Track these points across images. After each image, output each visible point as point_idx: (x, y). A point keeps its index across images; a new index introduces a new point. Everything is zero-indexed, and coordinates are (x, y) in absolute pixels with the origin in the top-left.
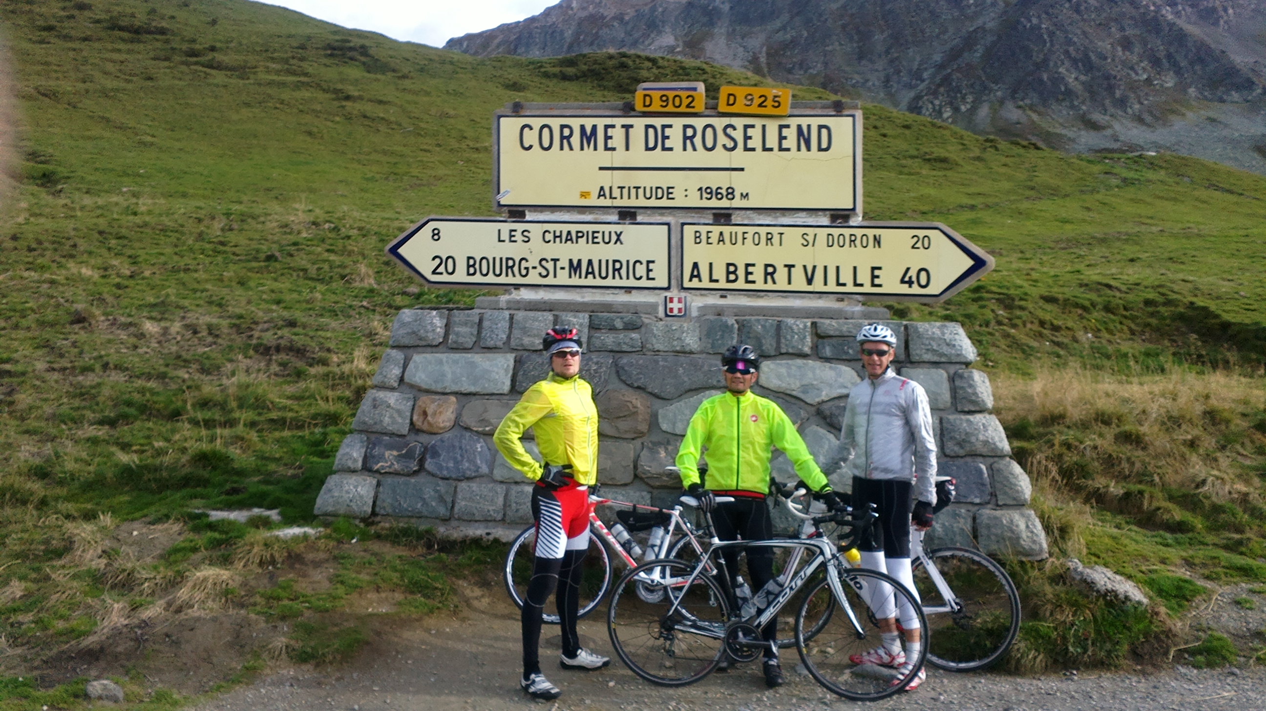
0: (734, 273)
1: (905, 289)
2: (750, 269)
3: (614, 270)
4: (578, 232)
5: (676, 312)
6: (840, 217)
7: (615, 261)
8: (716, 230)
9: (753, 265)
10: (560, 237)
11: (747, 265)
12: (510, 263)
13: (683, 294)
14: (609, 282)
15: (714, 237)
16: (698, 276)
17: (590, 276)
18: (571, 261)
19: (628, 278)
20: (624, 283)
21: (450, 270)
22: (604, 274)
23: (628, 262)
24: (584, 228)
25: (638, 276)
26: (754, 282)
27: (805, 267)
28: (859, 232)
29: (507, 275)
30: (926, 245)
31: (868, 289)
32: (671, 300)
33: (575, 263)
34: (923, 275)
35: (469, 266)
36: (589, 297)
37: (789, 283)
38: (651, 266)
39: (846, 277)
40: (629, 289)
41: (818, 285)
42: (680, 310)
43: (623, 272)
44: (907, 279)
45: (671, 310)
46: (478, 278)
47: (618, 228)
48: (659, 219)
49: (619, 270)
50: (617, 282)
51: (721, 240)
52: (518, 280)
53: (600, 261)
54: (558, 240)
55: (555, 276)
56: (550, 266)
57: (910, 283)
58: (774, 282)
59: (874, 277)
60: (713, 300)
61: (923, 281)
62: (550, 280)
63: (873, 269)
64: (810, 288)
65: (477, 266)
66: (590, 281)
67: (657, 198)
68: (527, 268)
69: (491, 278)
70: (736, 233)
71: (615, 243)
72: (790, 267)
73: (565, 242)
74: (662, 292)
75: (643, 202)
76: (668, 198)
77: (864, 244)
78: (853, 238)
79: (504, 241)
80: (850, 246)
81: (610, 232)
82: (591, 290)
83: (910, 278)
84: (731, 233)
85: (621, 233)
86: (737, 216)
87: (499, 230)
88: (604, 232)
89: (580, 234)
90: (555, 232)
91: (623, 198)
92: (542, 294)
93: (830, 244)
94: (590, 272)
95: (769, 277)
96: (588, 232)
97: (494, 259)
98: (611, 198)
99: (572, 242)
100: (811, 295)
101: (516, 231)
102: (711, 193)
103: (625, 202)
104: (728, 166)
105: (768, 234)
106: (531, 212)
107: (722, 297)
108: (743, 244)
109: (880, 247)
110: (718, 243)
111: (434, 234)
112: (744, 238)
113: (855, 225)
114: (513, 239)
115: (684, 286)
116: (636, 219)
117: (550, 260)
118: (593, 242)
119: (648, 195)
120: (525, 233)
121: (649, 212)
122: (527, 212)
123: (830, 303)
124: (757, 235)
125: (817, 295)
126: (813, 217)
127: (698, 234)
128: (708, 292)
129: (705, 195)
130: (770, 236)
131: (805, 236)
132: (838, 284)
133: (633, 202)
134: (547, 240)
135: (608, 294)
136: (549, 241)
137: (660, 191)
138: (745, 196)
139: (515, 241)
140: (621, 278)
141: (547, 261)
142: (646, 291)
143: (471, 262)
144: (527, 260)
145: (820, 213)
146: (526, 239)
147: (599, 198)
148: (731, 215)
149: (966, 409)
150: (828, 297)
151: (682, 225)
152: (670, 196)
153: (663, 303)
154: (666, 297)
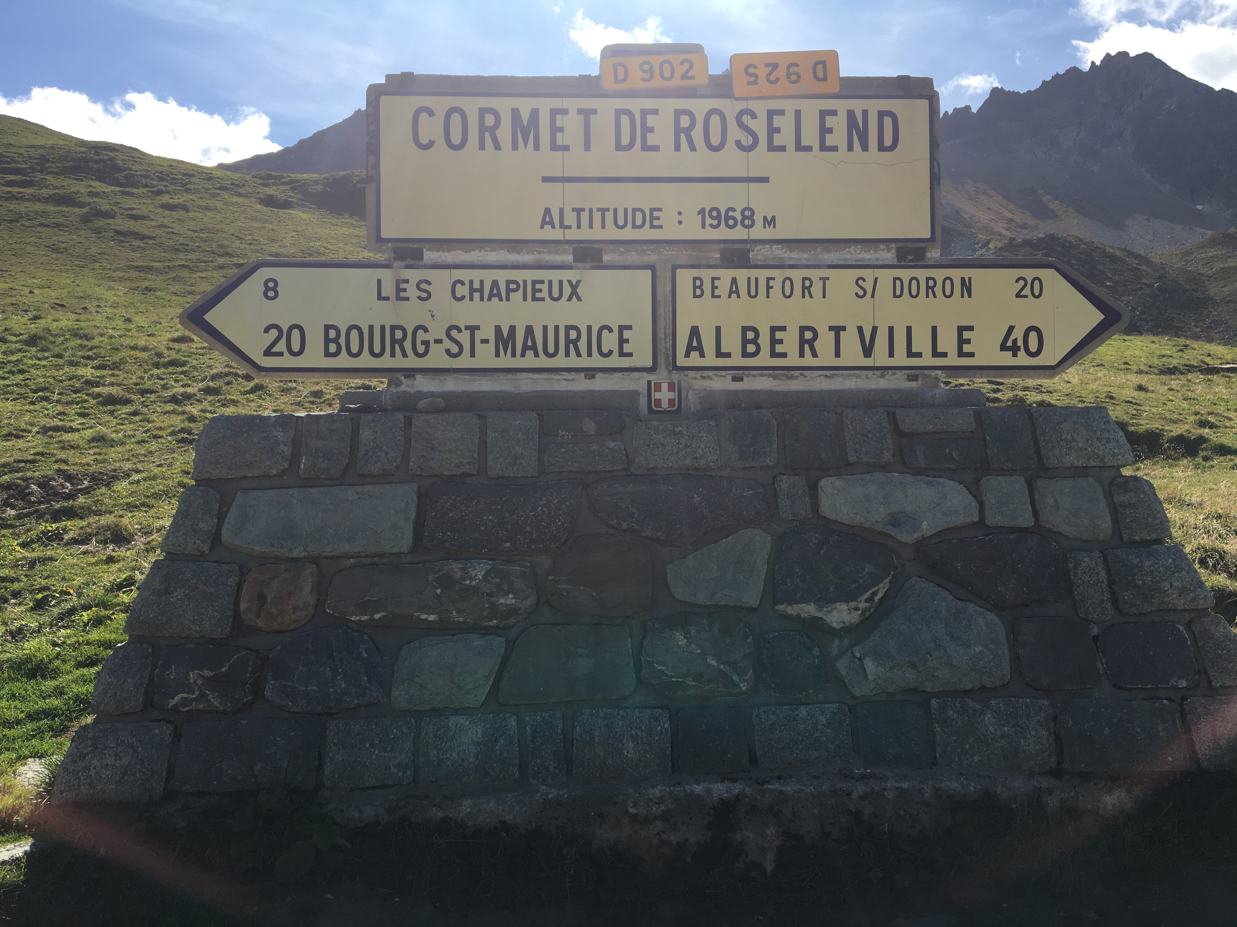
0: (754, 341)
1: (1007, 359)
2: (779, 335)
3: (568, 341)
4: (508, 282)
5: (665, 405)
6: (911, 251)
7: (568, 328)
8: (726, 275)
9: (783, 329)
10: (481, 290)
11: (774, 330)
12: (399, 334)
13: (676, 377)
14: (560, 361)
15: (724, 287)
16: (700, 349)
17: (530, 353)
18: (498, 329)
19: (590, 354)
20: (585, 362)
21: (296, 347)
22: (551, 350)
23: (589, 328)
24: (519, 275)
25: (605, 350)
26: (784, 355)
27: (860, 329)
28: (939, 274)
29: (393, 355)
30: (1037, 293)
31: (953, 360)
32: (658, 388)
33: (505, 333)
34: (1033, 336)
35: (327, 341)
37: (838, 354)
38: (626, 334)
39: (922, 343)
40: (590, 373)
41: (880, 357)
42: (671, 402)
43: (583, 345)
44: (1010, 344)
45: (658, 402)
46: (344, 361)
47: (573, 275)
48: (634, 257)
49: (575, 342)
50: (573, 362)
51: (734, 290)
52: (412, 362)
53: (545, 328)
54: (477, 295)
55: (473, 355)
56: (464, 338)
57: (1015, 350)
58: (815, 355)
59: (962, 342)
60: (723, 384)
61: (1033, 348)
62: (465, 361)
63: (961, 329)
64: (868, 362)
65: (342, 341)
66: (530, 361)
67: (634, 226)
68: (426, 343)
69: (366, 361)
70: (757, 279)
71: (570, 299)
72: (838, 330)
73: (489, 299)
74: (644, 374)
75: (612, 233)
76: (652, 226)
77: (948, 293)
78: (931, 283)
79: (387, 299)
80: (927, 296)
81: (561, 282)
82: (530, 375)
83: (1015, 342)
84: (749, 279)
85: (578, 282)
86: (757, 254)
87: (379, 282)
88: (550, 282)
89: (513, 286)
90: (471, 282)
91: (579, 227)
92: (451, 385)
93: (898, 293)
94: (530, 346)
95: (807, 347)
96: (525, 282)
97: (371, 328)
98: (562, 226)
99: (501, 299)
100: (870, 373)
101: (407, 281)
102: (718, 218)
103: (584, 234)
104: (745, 175)
105: (804, 279)
106: (431, 250)
107: (735, 379)
108: (768, 297)
109: (970, 296)
110: (730, 297)
111: (267, 289)
112: (769, 288)
113: (932, 263)
114: (402, 294)
115: (678, 364)
116: (601, 260)
117: (463, 329)
118: (534, 299)
119: (621, 222)
120: (424, 286)
121: (621, 249)
122: (424, 250)
123: (899, 382)
124: (788, 283)
125: (879, 373)
126: (872, 252)
127: (698, 283)
128: (715, 372)
129: (709, 221)
130: (807, 283)
131: (860, 282)
132: (910, 354)
133: (597, 234)
134: (458, 295)
135: (558, 380)
136: (463, 298)
137: (639, 215)
138: (769, 222)
139: (407, 299)
140: (579, 354)
141: (459, 330)
142: (619, 375)
143: (332, 334)
144: (426, 330)
145: (882, 247)
146: (425, 295)
147: (542, 227)
148: (748, 251)
149: (1137, 538)
150: (895, 374)
151: (675, 268)
152: (656, 223)
153: (646, 392)
154: (649, 383)
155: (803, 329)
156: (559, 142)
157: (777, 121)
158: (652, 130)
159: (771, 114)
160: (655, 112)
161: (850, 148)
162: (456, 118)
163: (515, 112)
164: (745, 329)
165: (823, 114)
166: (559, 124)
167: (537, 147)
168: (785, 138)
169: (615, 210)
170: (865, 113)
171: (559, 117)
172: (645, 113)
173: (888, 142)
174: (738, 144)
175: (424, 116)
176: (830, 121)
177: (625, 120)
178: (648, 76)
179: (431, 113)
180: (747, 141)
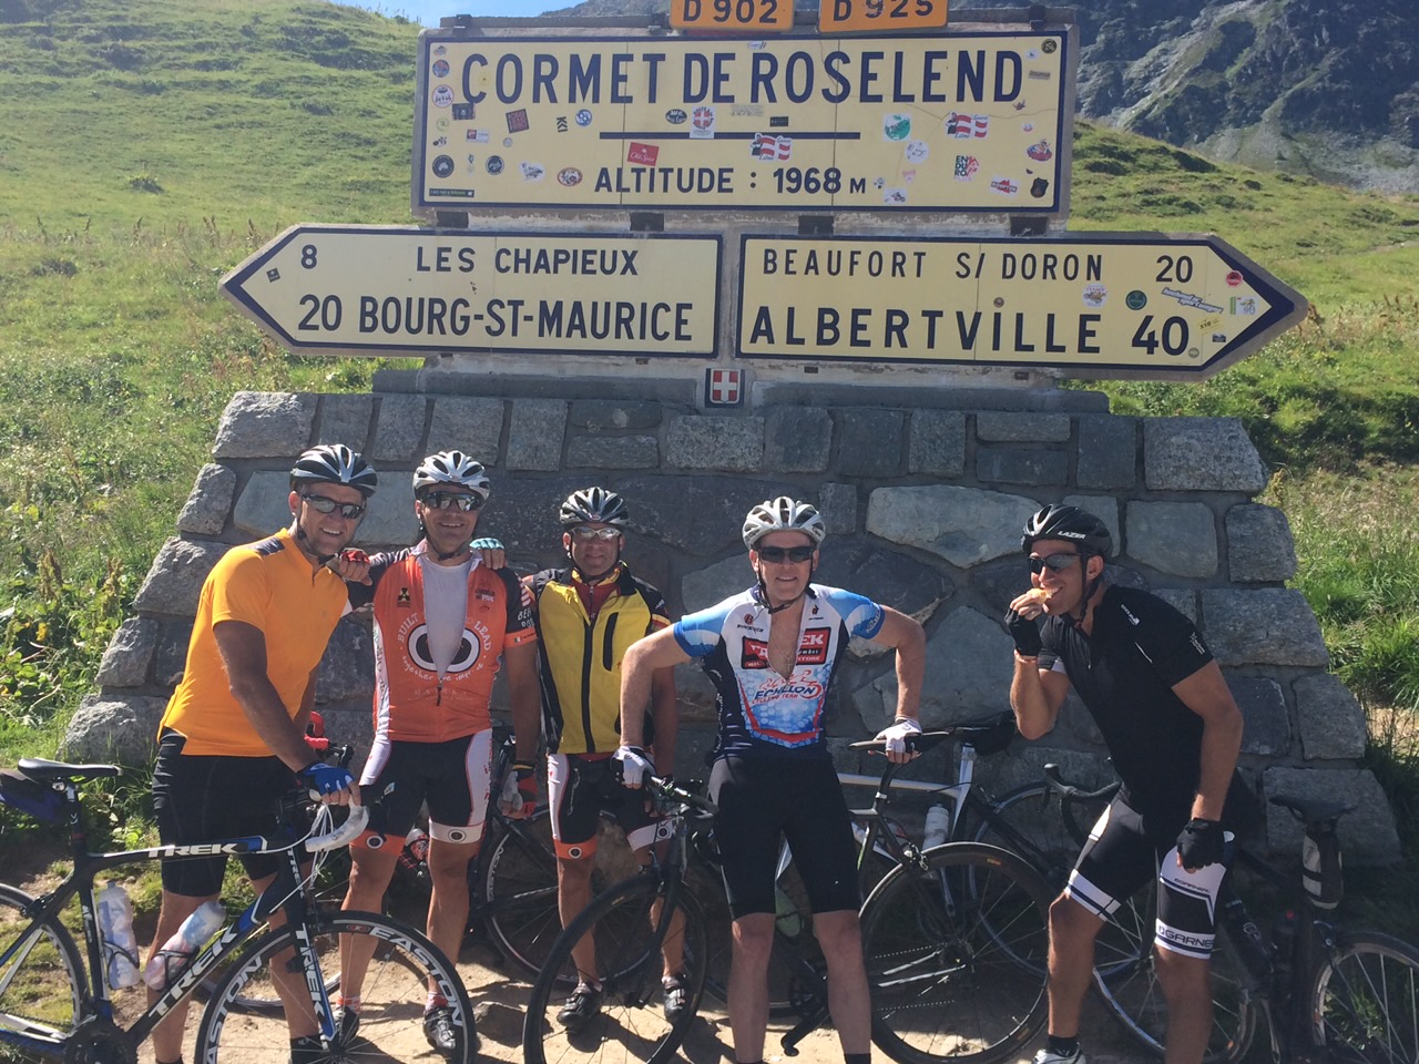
0: (833, 326)
1: (1140, 356)
2: (862, 319)
3: (619, 320)
4: (557, 252)
5: (725, 397)
6: (1027, 225)
7: (620, 306)
8: (803, 247)
9: (868, 312)
10: (527, 261)
11: (856, 313)
12: (437, 309)
13: (739, 364)
14: (611, 343)
15: (800, 261)
16: (769, 334)
17: (577, 333)
18: (543, 305)
19: (643, 336)
20: (637, 345)
21: (331, 321)
22: (600, 329)
23: (644, 306)
24: (570, 245)
25: (660, 332)
26: (867, 343)
27: (960, 315)
28: (1061, 251)
29: (430, 331)
30: (1184, 276)
31: (1072, 355)
32: (718, 376)
33: (551, 309)
34: (1176, 329)
35: (364, 314)
36: (573, 369)
37: (931, 344)
38: (685, 314)
39: (1035, 334)
40: (643, 357)
41: (983, 349)
42: (732, 394)
43: (635, 325)
44: (1145, 337)
45: (718, 394)
46: (379, 336)
47: (628, 245)
48: (699, 225)
49: (627, 322)
50: (624, 344)
51: (812, 266)
52: (451, 339)
53: (595, 305)
54: (522, 266)
55: (515, 333)
56: (506, 314)
57: (1151, 345)
58: (903, 344)
59: (1084, 333)
60: (793, 375)
61: (1175, 342)
62: (505, 340)
63: (1084, 319)
64: (967, 355)
65: (379, 315)
66: (576, 341)
67: (701, 190)
68: (466, 319)
69: (402, 337)
70: (839, 253)
71: (624, 272)
72: (932, 316)
73: (536, 271)
74: (703, 361)
75: (675, 197)
76: (721, 190)
77: (1071, 274)
78: (1050, 262)
79: (428, 269)
80: (1045, 277)
81: (615, 253)
82: (576, 357)
83: (1152, 334)
84: (830, 252)
85: (634, 253)
86: (842, 222)
87: (420, 249)
88: (603, 253)
89: (562, 257)
90: (517, 251)
91: (638, 189)
92: (491, 366)
93: (1009, 273)
94: (577, 326)
95: (894, 334)
96: (575, 252)
97: (409, 301)
98: (619, 188)
99: (548, 271)
100: (970, 368)
101: (449, 250)
102: (798, 180)
103: (644, 198)
104: (831, 130)
105: (895, 254)
106: (477, 215)
107: (808, 370)
108: (851, 274)
109: (1098, 278)
110: (806, 273)
111: (306, 256)
112: (853, 263)
113: (1055, 237)
114: (443, 264)
115: (743, 351)
116: (662, 228)
117: (506, 304)
118: (585, 271)
119: (685, 184)
120: (466, 255)
121: (685, 216)
122: (469, 215)
123: (1003, 381)
124: (876, 257)
125: (980, 368)
126: (980, 222)
127: (770, 256)
128: (785, 361)
129: (786, 183)
130: (899, 259)
131: (963, 259)
132: (1019, 347)
133: (659, 198)
134: (503, 266)
135: (607, 365)
136: (508, 268)
137: (706, 176)
138: (858, 185)
139: (448, 269)
140: (630, 336)
141: (502, 306)
142: (675, 360)
143: (369, 307)
144: (466, 304)
145: (993, 216)
146: (467, 265)
147: (597, 190)
148: (831, 220)
149: (1247, 578)
150: (999, 370)
151: (744, 238)
152: (725, 185)
153: (704, 382)
154: (708, 371)
155: (891, 314)
156: (621, 93)
157: (874, 65)
158: (726, 77)
159: (867, 57)
160: (731, 57)
161: (960, 97)
162: (510, 67)
163: (575, 60)
164: (822, 312)
165: (930, 56)
166: (622, 72)
167: (596, 99)
168: (883, 85)
169: (680, 171)
170: (981, 55)
171: (622, 64)
172: (719, 58)
173: (1007, 89)
174: (826, 93)
175: (476, 65)
176: (937, 65)
177: (696, 66)
178: (722, 14)
179: (483, 61)
180: (837, 89)
